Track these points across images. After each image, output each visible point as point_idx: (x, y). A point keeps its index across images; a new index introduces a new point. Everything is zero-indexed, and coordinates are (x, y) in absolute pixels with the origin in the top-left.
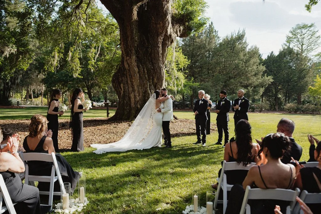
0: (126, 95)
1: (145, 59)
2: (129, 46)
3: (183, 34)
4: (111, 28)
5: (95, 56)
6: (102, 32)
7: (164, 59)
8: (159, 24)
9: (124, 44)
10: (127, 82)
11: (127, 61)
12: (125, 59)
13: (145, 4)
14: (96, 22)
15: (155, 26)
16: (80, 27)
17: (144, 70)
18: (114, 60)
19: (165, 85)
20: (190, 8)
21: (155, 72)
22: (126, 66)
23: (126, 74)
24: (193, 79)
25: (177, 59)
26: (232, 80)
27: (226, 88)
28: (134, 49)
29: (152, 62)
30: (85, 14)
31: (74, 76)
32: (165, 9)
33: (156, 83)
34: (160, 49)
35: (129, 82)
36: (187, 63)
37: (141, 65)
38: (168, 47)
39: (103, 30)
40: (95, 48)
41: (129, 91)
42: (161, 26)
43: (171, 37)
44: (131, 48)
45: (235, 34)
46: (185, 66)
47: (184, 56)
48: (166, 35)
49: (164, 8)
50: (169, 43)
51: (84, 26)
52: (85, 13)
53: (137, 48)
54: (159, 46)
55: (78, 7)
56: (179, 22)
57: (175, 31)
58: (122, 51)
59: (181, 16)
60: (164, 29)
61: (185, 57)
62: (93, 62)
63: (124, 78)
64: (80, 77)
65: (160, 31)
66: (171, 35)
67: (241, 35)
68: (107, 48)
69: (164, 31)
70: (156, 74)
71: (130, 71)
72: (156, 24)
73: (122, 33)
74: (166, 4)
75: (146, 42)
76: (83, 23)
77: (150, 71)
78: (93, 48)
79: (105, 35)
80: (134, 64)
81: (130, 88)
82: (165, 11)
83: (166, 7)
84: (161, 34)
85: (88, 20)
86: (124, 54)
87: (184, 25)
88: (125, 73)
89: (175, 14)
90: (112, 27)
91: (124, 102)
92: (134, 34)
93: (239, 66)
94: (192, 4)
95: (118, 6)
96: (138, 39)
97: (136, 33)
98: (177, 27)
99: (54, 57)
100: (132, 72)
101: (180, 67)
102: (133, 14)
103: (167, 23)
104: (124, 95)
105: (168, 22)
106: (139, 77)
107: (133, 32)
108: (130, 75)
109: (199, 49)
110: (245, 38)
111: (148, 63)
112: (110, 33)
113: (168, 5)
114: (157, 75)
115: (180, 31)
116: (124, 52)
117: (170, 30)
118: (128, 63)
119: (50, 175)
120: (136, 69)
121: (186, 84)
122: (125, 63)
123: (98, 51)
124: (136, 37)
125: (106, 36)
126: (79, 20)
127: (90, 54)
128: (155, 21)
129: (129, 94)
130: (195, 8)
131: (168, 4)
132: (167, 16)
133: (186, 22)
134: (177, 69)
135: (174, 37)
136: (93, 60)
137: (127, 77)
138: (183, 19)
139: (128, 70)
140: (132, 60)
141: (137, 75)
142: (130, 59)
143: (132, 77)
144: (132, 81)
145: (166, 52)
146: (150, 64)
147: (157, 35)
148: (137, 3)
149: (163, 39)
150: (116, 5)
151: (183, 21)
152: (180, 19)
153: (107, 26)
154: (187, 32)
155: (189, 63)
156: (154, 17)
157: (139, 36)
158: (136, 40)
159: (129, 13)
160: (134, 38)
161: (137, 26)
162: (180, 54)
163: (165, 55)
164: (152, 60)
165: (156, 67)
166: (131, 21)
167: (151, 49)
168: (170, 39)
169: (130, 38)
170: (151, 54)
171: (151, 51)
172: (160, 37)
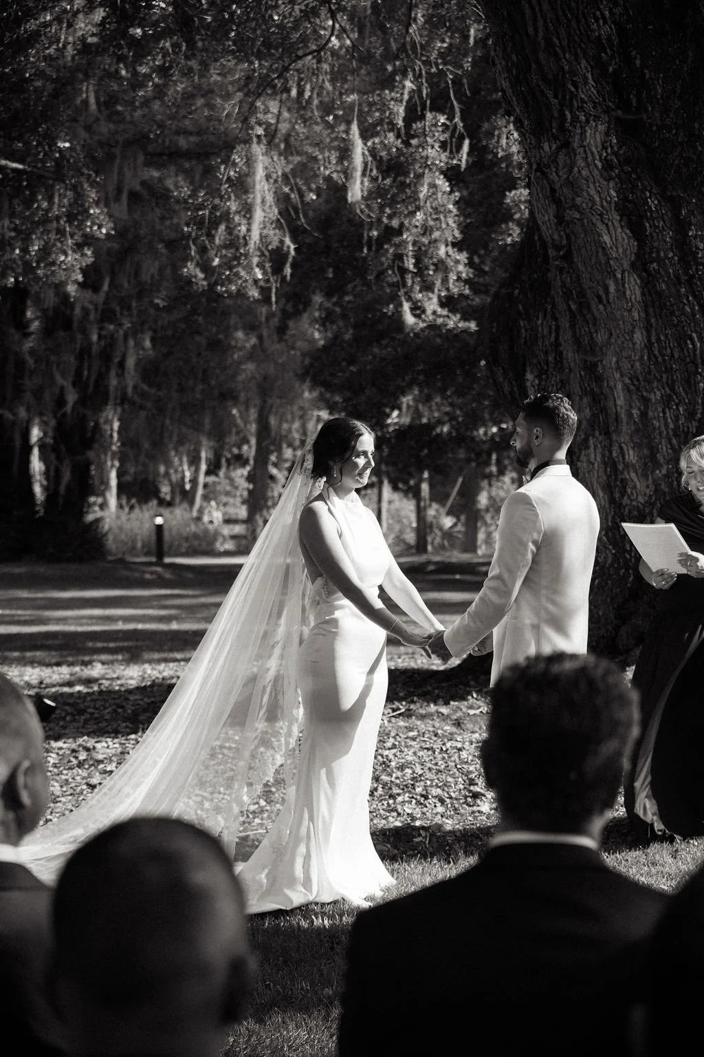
11: (542, 170)
12: (534, 158)
17: (683, 244)
28: (585, 69)
31: (410, 319)
37: (663, 196)
53: (621, 54)
63: (544, 317)
71: (569, 256)
80: (600, 193)
100: (581, 268)
106: (645, 306)
122: (537, 198)
137: (554, 311)
139: (558, 248)
140: (581, 163)
141: (621, 284)
142: (562, 157)
143: (584, 305)
144: (588, 349)
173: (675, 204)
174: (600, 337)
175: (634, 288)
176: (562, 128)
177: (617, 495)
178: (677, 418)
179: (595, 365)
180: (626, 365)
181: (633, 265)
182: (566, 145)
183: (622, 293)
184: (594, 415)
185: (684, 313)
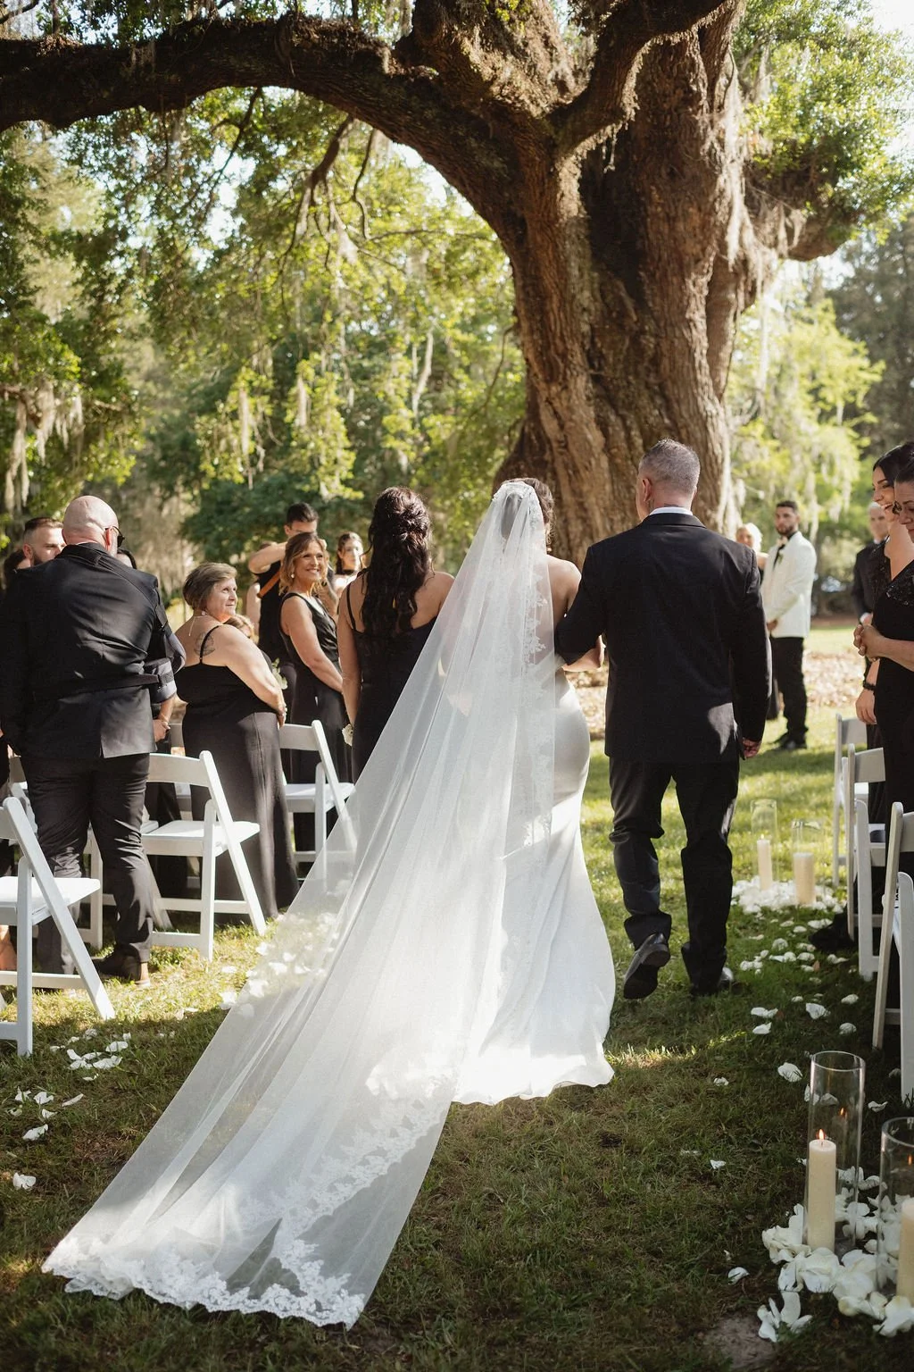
1: (629, 383)
2: (554, 337)
3: (814, 241)
5: (410, 392)
6: (434, 274)
7: (722, 375)
8: (686, 216)
9: (531, 332)
11: (549, 402)
12: (544, 395)
13: (609, 141)
14: (408, 233)
15: (666, 231)
16: (336, 267)
17: (629, 439)
19: (736, 497)
20: (837, 114)
22: (550, 426)
23: (553, 461)
25: (813, 362)
28: (577, 348)
29: (666, 398)
30: (354, 205)
31: (325, 493)
32: (707, 146)
34: (699, 335)
36: (865, 376)
37: (617, 414)
38: (735, 317)
39: (437, 266)
40: (408, 353)
41: (572, 537)
42: (694, 228)
43: (746, 271)
44: (564, 342)
46: (854, 393)
47: (850, 345)
48: (720, 263)
49: (704, 141)
50: (742, 298)
51: (354, 258)
52: (353, 198)
53: (592, 340)
54: (691, 320)
55: (318, 176)
56: (784, 188)
58: (528, 358)
59: (795, 158)
60: (708, 239)
61: (856, 345)
62: (402, 417)
64: (349, 493)
65: (692, 248)
66: (744, 262)
68: (464, 346)
69: (709, 248)
71: (566, 447)
72: (671, 220)
73: (520, 283)
74: (712, 122)
75: (631, 307)
76: (349, 249)
78: (399, 356)
79: (450, 286)
80: (585, 413)
81: (573, 522)
82: (709, 153)
83: (712, 135)
84: (698, 261)
85: (368, 230)
86: (535, 375)
87: (813, 196)
88: (547, 457)
89: (763, 154)
90: (479, 243)
92: (573, 280)
94: (846, 90)
95: (496, 164)
96: (596, 300)
97: (582, 276)
98: (775, 211)
99: (234, 415)
100: (575, 452)
101: (830, 399)
102: (563, 195)
103: (721, 209)
105: (725, 201)
106: (611, 472)
107: (568, 274)
108: (566, 467)
111: (644, 401)
112: (473, 275)
113: (721, 122)
115: (790, 232)
116: (536, 363)
117: (740, 236)
118: (556, 413)
120: (594, 437)
122: (545, 416)
123: (421, 364)
124: (582, 290)
125: (455, 293)
126: (327, 236)
127: (389, 386)
128: (663, 206)
130: (860, 109)
131: (721, 116)
132: (717, 177)
133: (822, 180)
134: (818, 411)
135: (762, 266)
136: (405, 412)
137: (554, 475)
138: (807, 170)
139: (559, 442)
140: (574, 397)
141: (598, 461)
142: (564, 395)
143: (576, 471)
144: (577, 493)
145: (730, 343)
146: (655, 407)
147: (681, 267)
148: (576, 143)
149: (709, 284)
150: (485, 162)
151: (807, 178)
152: (792, 172)
153: (456, 243)
154: (831, 229)
155: (877, 378)
156: (658, 189)
157: (596, 286)
158: (586, 304)
159: (542, 194)
160: (574, 296)
161: (582, 244)
162: (828, 334)
163: (724, 355)
164: (662, 386)
165: (686, 415)
166: (553, 223)
167: (656, 336)
168: (743, 278)
169: (555, 299)
170: (655, 361)
171: (657, 345)
172: (693, 276)
173: (624, 419)
174: (585, 488)
175: (605, 463)
176: (565, 379)
179: (583, 503)
180: (601, 502)
181: (603, 451)
182: (566, 388)
183: (598, 464)
184: (584, 529)
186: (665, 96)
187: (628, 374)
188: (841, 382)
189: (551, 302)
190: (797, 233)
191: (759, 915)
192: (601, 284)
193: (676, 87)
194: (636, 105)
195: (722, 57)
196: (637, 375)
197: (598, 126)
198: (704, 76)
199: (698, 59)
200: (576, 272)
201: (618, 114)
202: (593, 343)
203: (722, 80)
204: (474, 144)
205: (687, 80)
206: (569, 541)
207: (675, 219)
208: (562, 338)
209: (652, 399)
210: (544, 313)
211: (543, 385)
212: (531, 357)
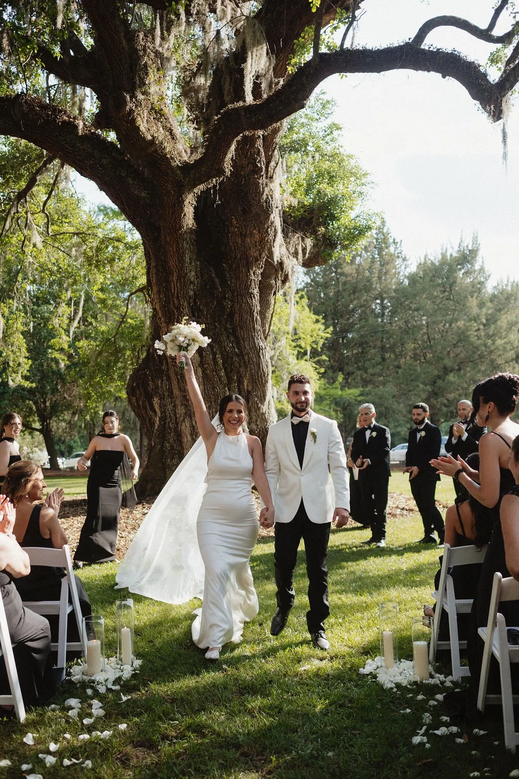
0: (170, 428)
1: (215, 326)
2: (173, 298)
3: (315, 257)
4: (113, 247)
6: (89, 260)
7: (267, 326)
8: (251, 235)
9: (159, 292)
10: (170, 391)
12: (164, 330)
13: (215, 186)
14: (74, 234)
15: (240, 242)
16: (28, 249)
17: (214, 359)
18: (123, 333)
20: (329, 191)
21: (245, 362)
23: (168, 369)
24: (340, 378)
25: (295, 325)
26: (451, 377)
27: (436, 399)
28: (186, 304)
29: (236, 338)
30: (43, 215)
31: (11, 383)
32: (265, 197)
33: (249, 392)
34: (256, 302)
35: (176, 392)
36: (322, 334)
38: (275, 294)
39: (90, 254)
40: (69, 305)
41: (178, 416)
42: (256, 242)
43: (282, 269)
44: (179, 301)
45: (452, 247)
46: (317, 344)
47: (314, 317)
48: (269, 264)
49: (263, 194)
50: (279, 283)
51: (40, 245)
52: (43, 211)
53: (195, 300)
54: (252, 293)
55: (22, 195)
56: (299, 227)
57: (292, 250)
58: (154, 309)
59: (305, 211)
60: (263, 248)
61: (317, 317)
62: (64, 340)
63: (162, 380)
64: (26, 384)
65: (254, 253)
66: (281, 264)
67: (470, 251)
68: (103, 301)
69: (264, 255)
70: (246, 367)
72: (243, 236)
74: (266, 185)
75: (218, 283)
76: (38, 239)
77: (232, 358)
78: (64, 304)
79: (97, 266)
81: (179, 407)
82: (266, 202)
83: (267, 190)
84: (257, 260)
85: (50, 230)
86: (160, 318)
87: (314, 232)
88: (164, 367)
89: (290, 206)
90: (116, 244)
91: (163, 446)
92: (187, 265)
93: (470, 335)
94: (332, 179)
95: (143, 194)
96: (198, 277)
97: (191, 263)
98: (296, 238)
101: (303, 345)
102: (185, 215)
103: (272, 233)
104: (163, 426)
105: (273, 228)
106: (203, 378)
107: (184, 261)
108: (176, 374)
109: (354, 292)
110: (479, 258)
112: (111, 261)
113: (271, 186)
114: (251, 370)
115: (304, 250)
116: (160, 312)
117: (279, 249)
119: (57, 597)
121: (323, 392)
123: (76, 313)
124: (190, 271)
125: (99, 270)
126: (24, 232)
127: (56, 322)
128: (238, 228)
129: (177, 423)
131: (271, 182)
132: (270, 215)
133: (319, 225)
134: (296, 352)
135: (290, 267)
136: (65, 337)
137: (169, 379)
138: (312, 219)
144: (183, 390)
145: (271, 308)
146: (230, 342)
147: (247, 264)
148: (195, 186)
149: (261, 274)
150: (136, 192)
151: (311, 223)
152: (304, 218)
153: (102, 242)
154: (324, 251)
155: (329, 336)
156: (236, 218)
157: (198, 269)
158: (192, 279)
159: (173, 213)
160: (186, 274)
161: (193, 244)
162: (303, 310)
163: (269, 315)
164: (234, 330)
165: (248, 348)
166: (178, 231)
167: (232, 301)
168: (280, 272)
169: (175, 274)
170: (231, 315)
171: (232, 306)
172: (254, 269)
173: (212, 347)
175: (200, 371)
177: (194, 437)
178: (213, 413)
179: (186, 396)
181: (199, 365)
184: (186, 412)
185: (214, 380)
186: (243, 167)
187: (215, 322)
188: (309, 336)
189: (173, 277)
190: (308, 252)
191: (395, 690)
192: (201, 269)
193: (249, 163)
194: (231, 168)
195: (273, 151)
196: (220, 323)
197: (209, 177)
198: (264, 159)
199: (262, 150)
200: (188, 260)
201: (221, 172)
202: (195, 303)
203: (272, 164)
204: (130, 181)
205: (255, 159)
206: (176, 418)
207: (245, 236)
208: (178, 298)
209: (228, 337)
210: (168, 282)
211: (164, 325)
212: (158, 307)
